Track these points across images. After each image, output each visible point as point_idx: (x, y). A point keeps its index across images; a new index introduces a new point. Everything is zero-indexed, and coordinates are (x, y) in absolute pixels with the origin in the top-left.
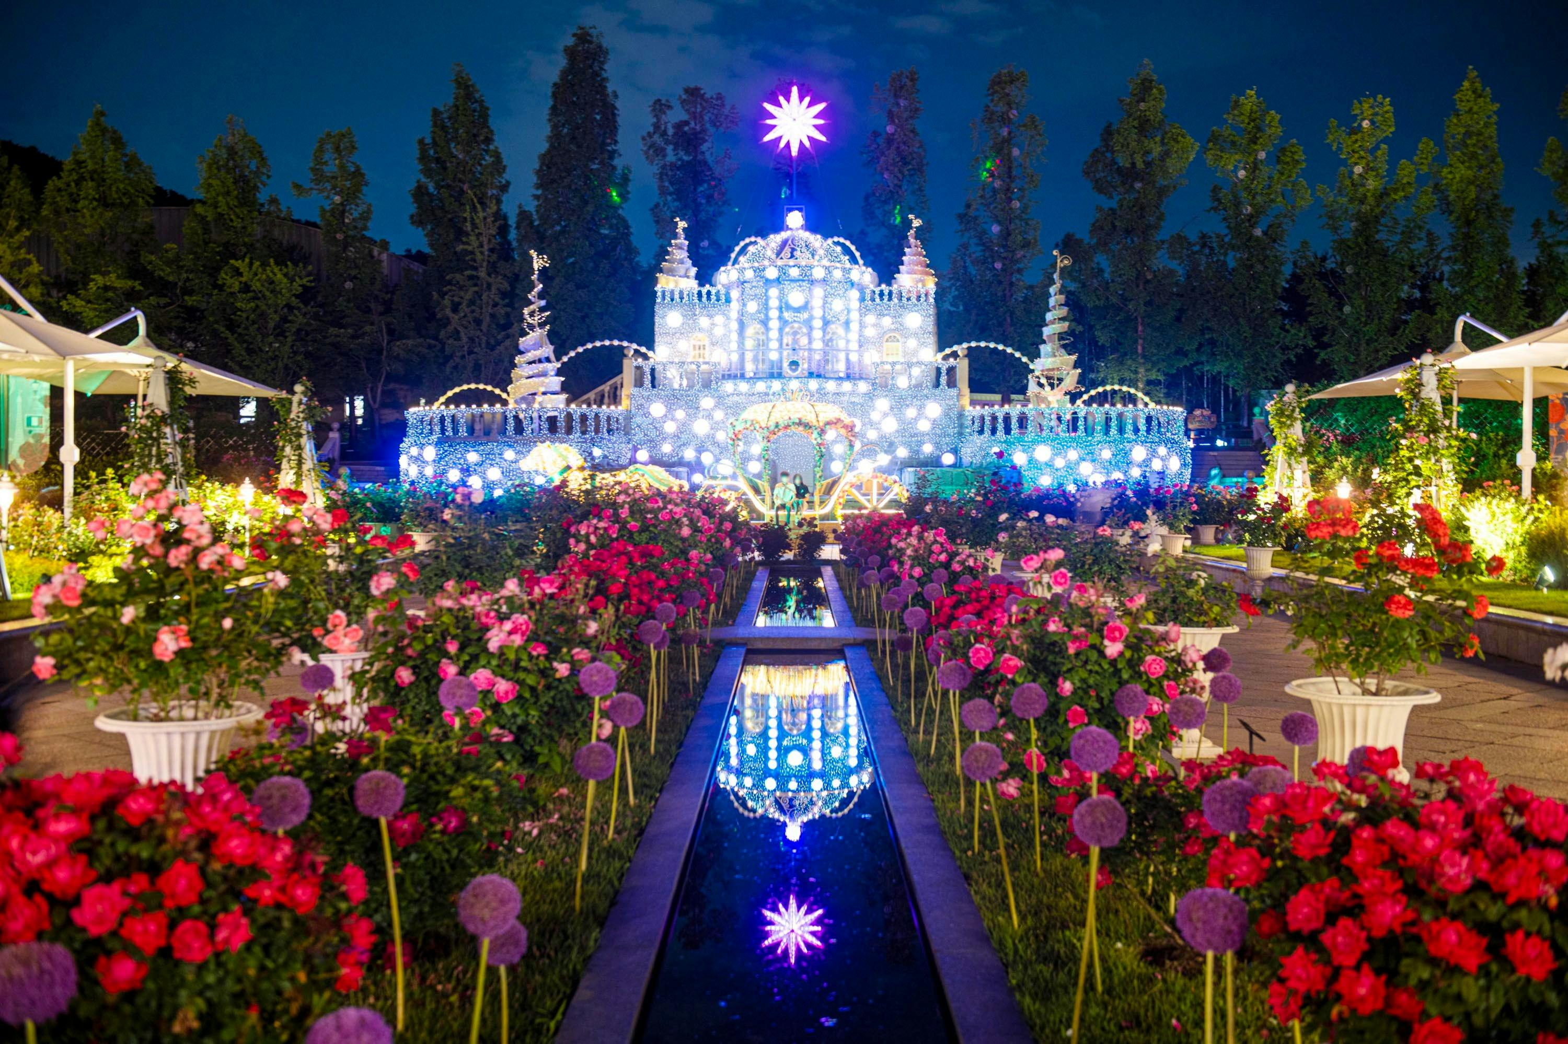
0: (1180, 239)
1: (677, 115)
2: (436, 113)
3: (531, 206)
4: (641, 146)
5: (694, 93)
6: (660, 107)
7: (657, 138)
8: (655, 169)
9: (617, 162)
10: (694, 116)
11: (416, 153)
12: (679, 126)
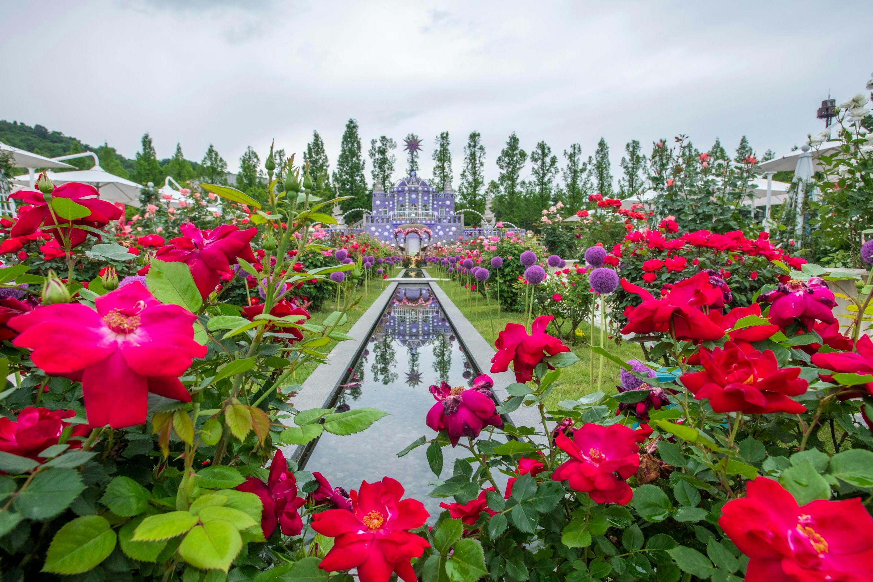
0: (523, 183)
1: (379, 144)
2: (309, 144)
3: (336, 171)
4: (368, 153)
5: (383, 138)
6: (374, 142)
7: (373, 151)
8: (372, 160)
9: (361, 158)
10: (383, 145)
11: (303, 156)
12: (379, 148)
